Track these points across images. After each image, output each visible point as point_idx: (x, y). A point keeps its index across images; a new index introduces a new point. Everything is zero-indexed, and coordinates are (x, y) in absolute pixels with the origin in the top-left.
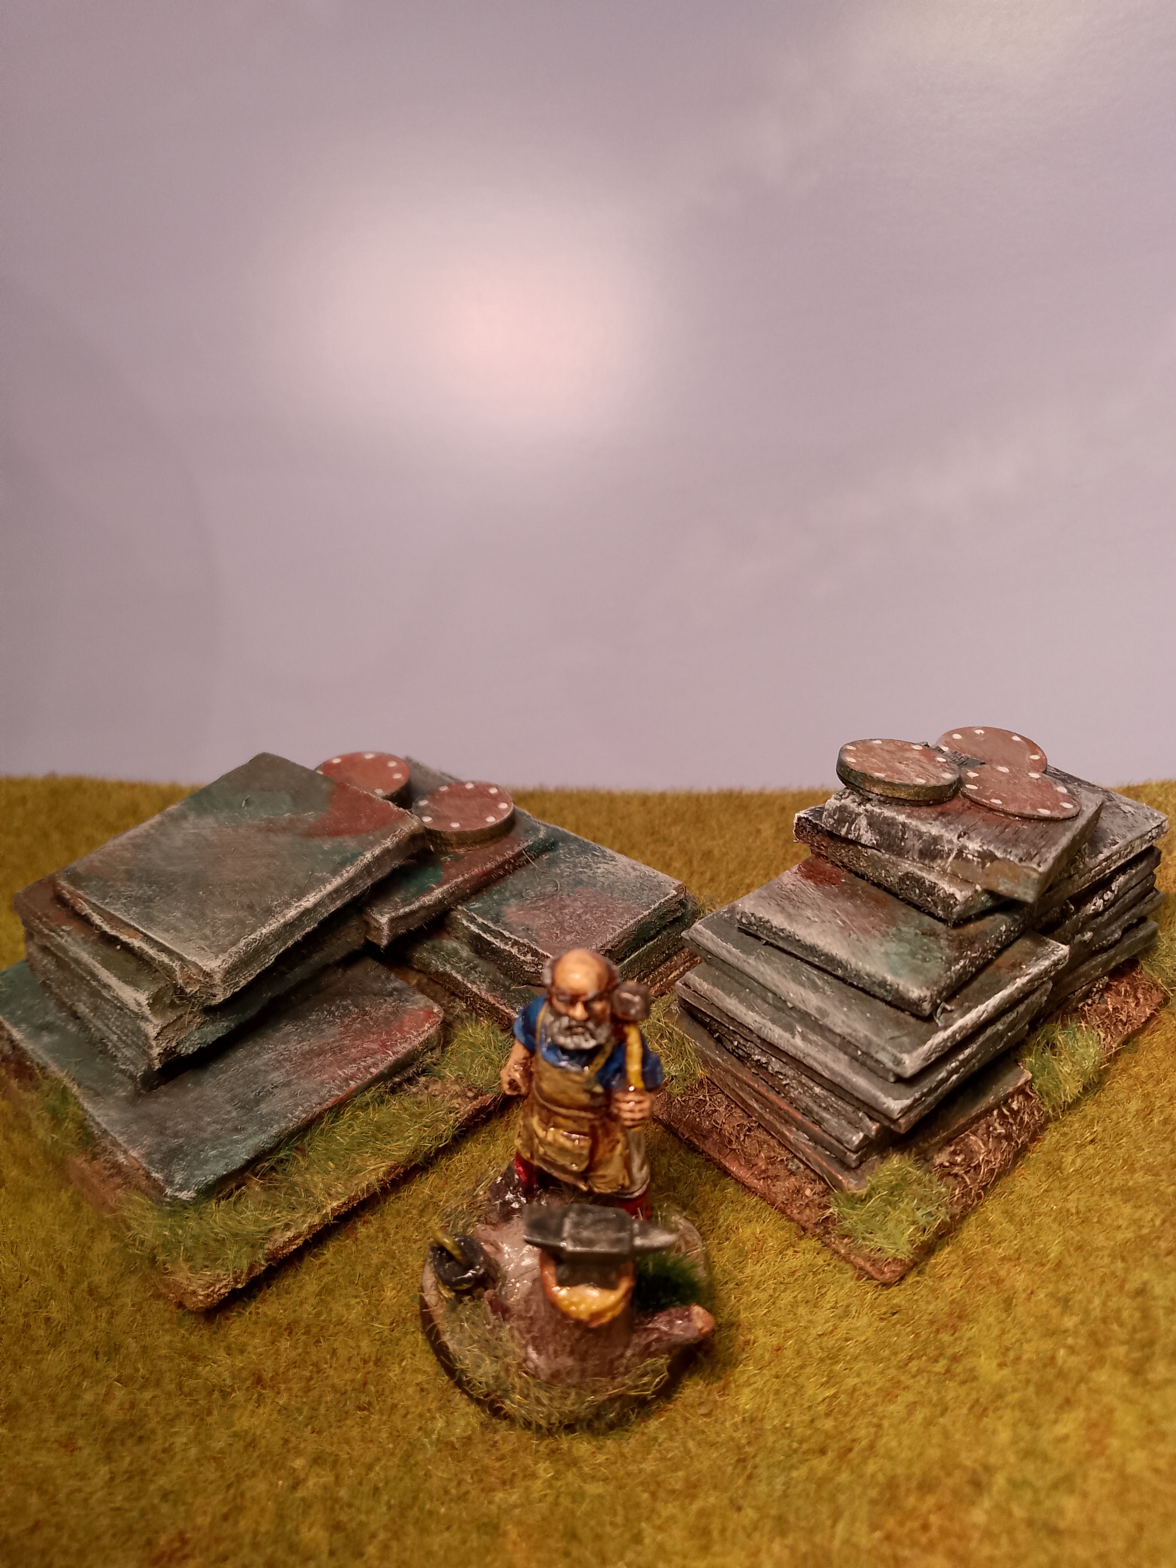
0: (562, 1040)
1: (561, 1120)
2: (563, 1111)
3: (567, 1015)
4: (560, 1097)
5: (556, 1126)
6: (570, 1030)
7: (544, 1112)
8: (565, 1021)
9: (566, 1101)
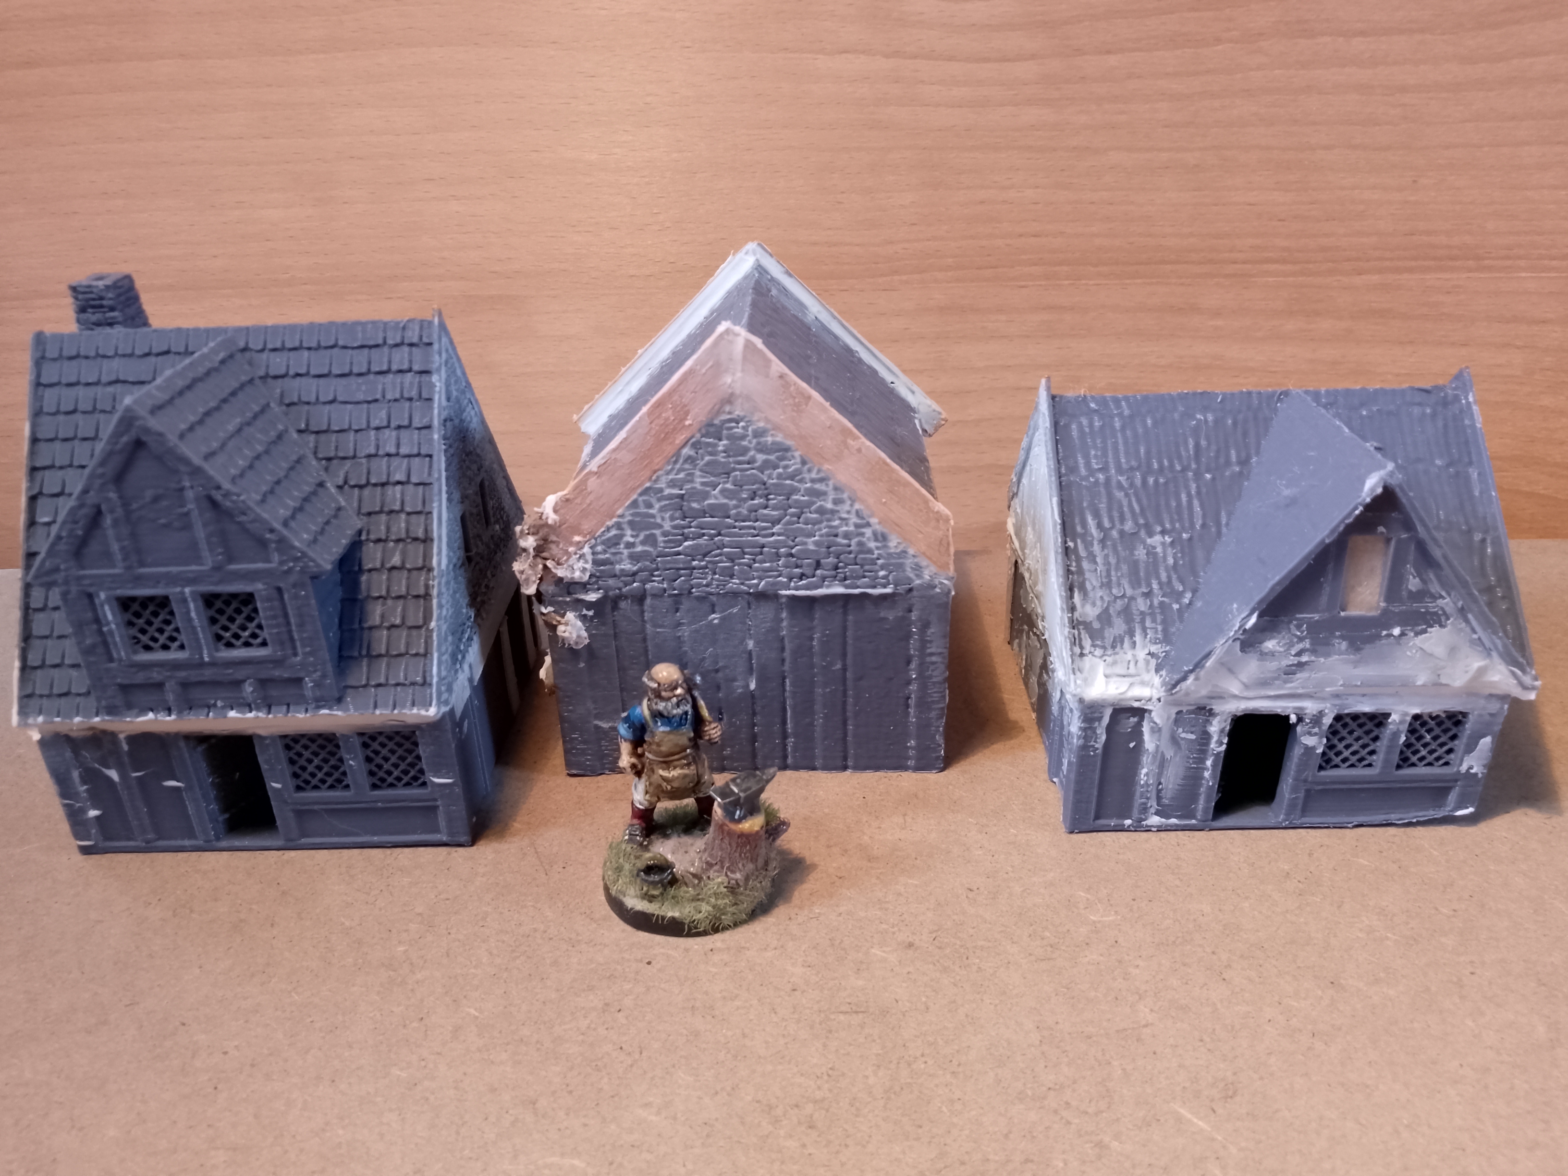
0: (675, 712)
1: (676, 763)
2: (676, 757)
3: (675, 696)
4: (672, 750)
5: (675, 768)
6: (678, 705)
7: (664, 765)
8: (675, 700)
9: (678, 749)
